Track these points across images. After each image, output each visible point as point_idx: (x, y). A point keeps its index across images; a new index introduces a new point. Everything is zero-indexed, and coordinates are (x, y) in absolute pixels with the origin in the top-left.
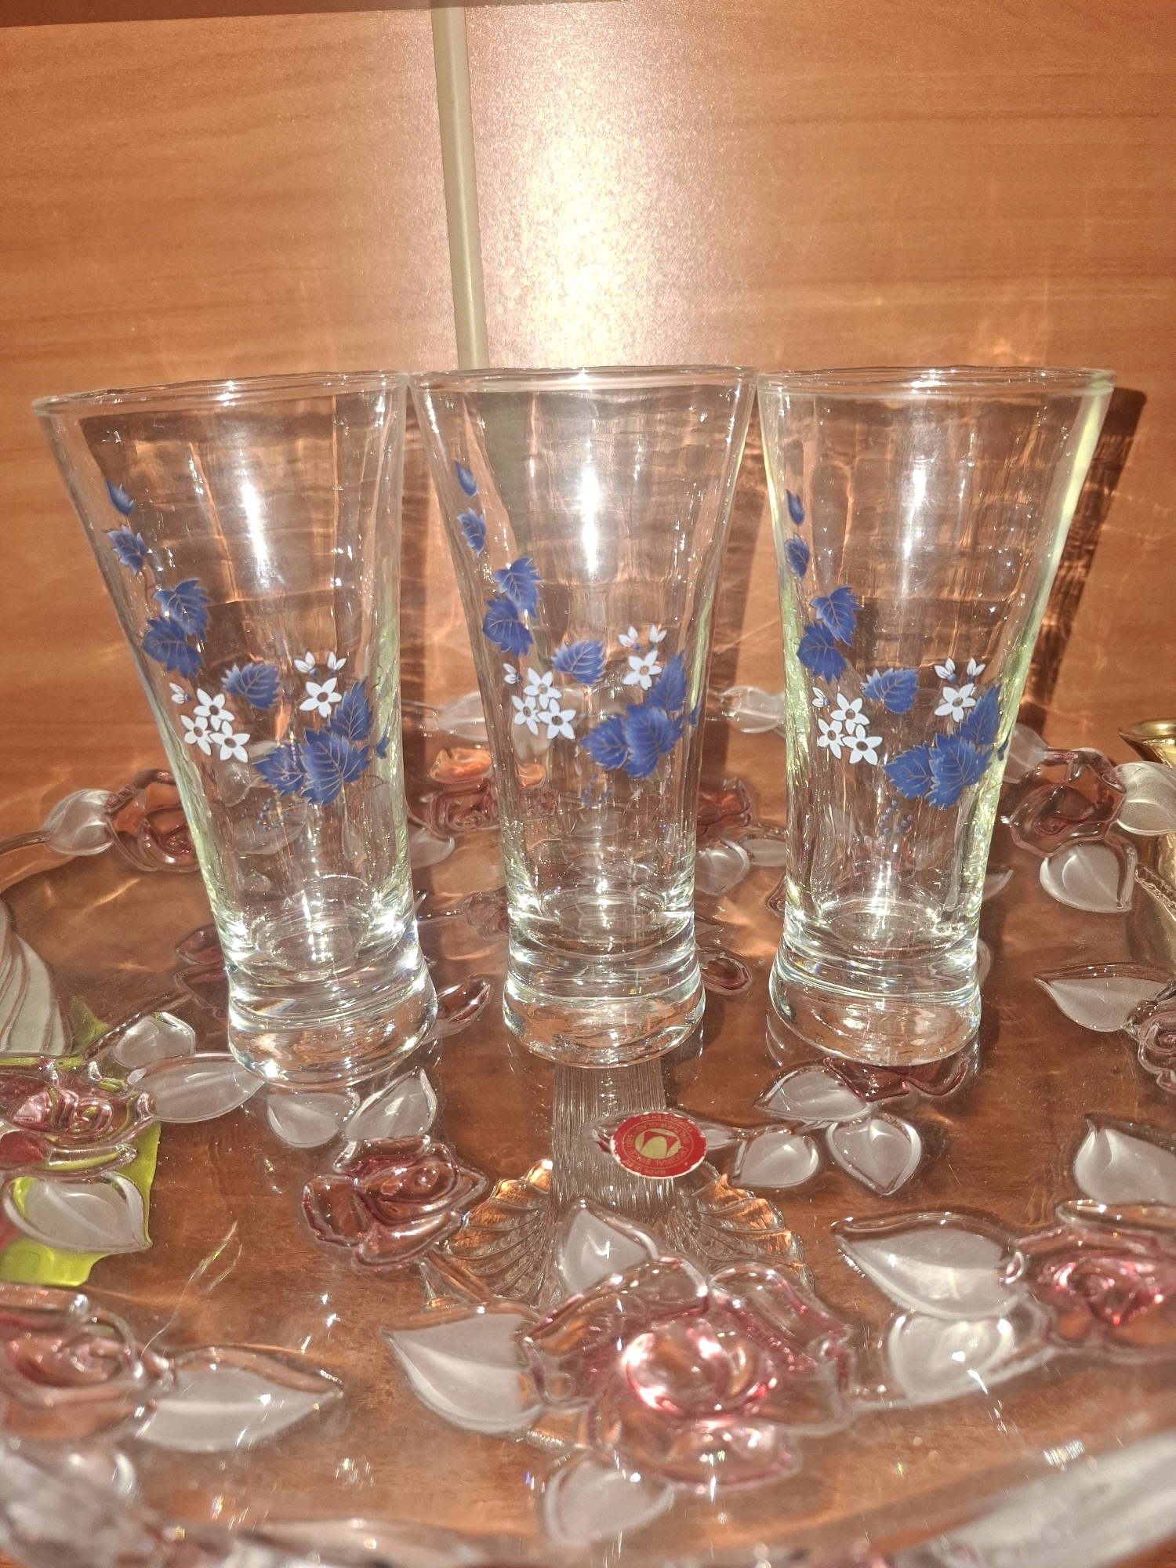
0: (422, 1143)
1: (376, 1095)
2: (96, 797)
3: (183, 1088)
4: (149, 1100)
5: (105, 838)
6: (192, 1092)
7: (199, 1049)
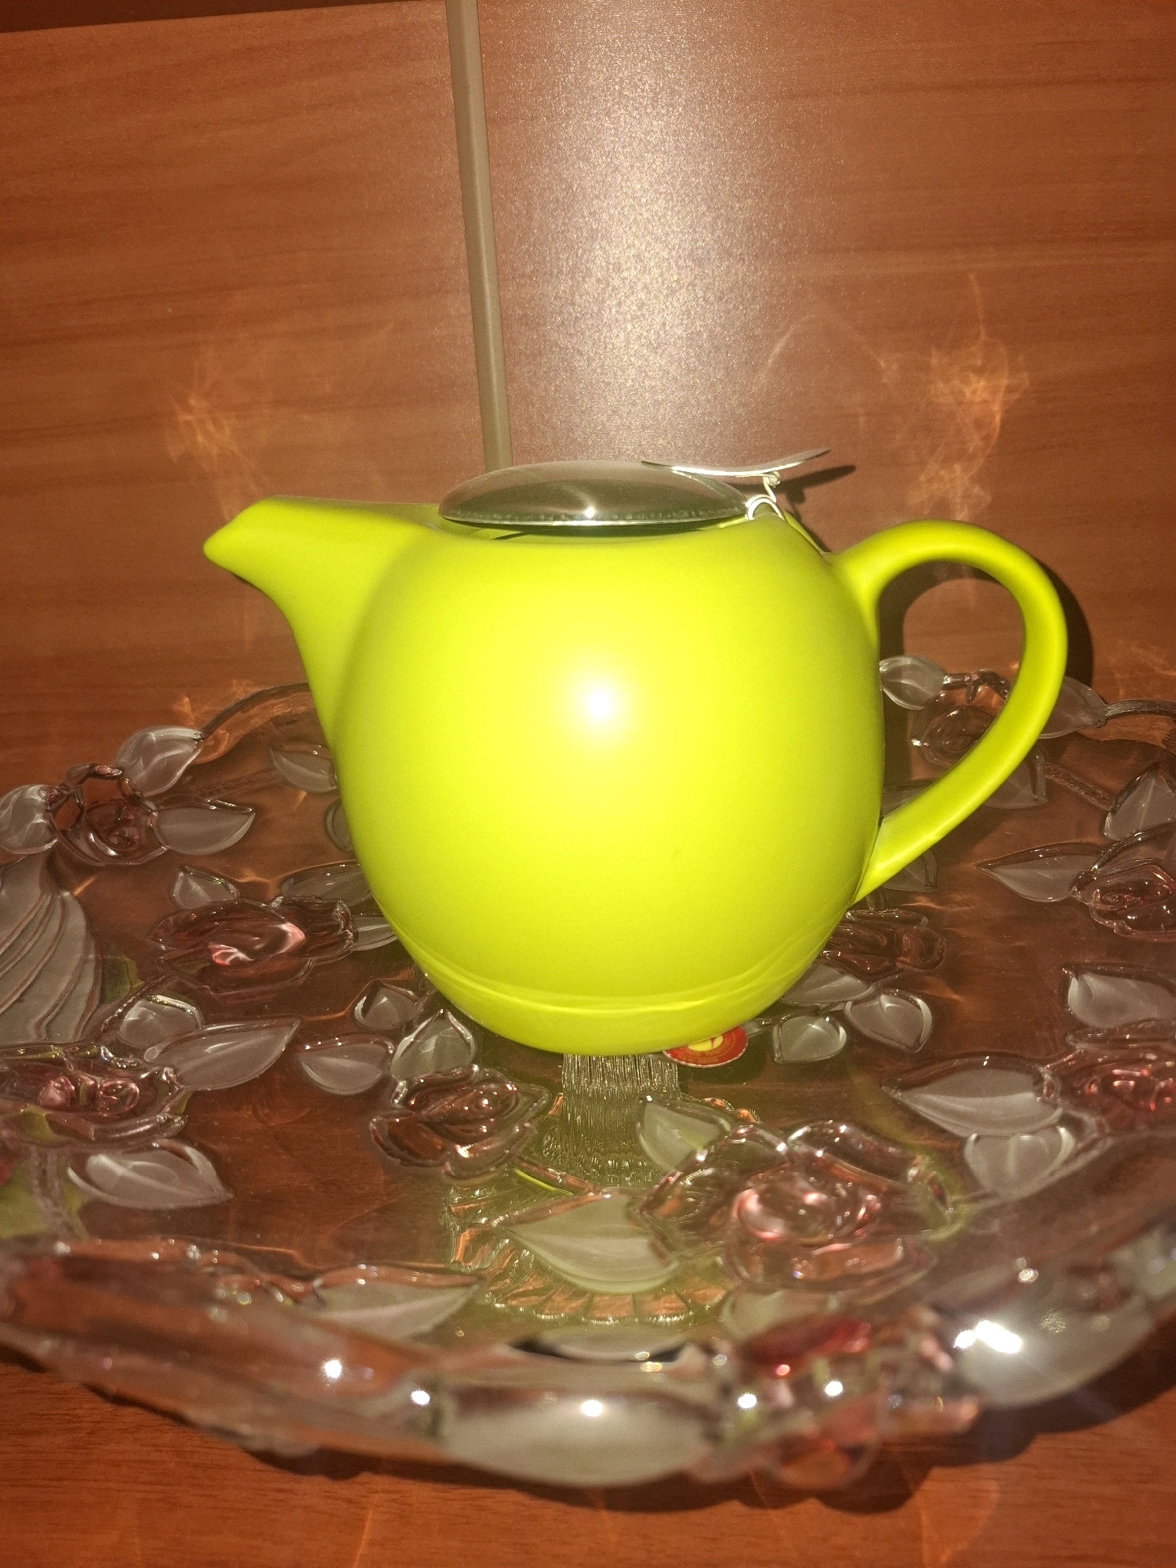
0: (473, 1072)
1: (410, 1039)
2: (36, 794)
3: (206, 1059)
4: (175, 1072)
5: (48, 835)
6: (215, 1061)
7: (208, 1023)
